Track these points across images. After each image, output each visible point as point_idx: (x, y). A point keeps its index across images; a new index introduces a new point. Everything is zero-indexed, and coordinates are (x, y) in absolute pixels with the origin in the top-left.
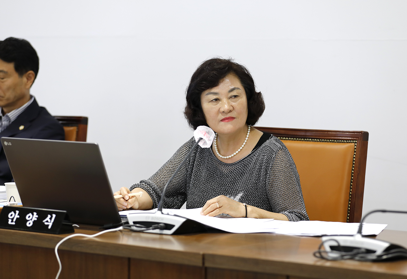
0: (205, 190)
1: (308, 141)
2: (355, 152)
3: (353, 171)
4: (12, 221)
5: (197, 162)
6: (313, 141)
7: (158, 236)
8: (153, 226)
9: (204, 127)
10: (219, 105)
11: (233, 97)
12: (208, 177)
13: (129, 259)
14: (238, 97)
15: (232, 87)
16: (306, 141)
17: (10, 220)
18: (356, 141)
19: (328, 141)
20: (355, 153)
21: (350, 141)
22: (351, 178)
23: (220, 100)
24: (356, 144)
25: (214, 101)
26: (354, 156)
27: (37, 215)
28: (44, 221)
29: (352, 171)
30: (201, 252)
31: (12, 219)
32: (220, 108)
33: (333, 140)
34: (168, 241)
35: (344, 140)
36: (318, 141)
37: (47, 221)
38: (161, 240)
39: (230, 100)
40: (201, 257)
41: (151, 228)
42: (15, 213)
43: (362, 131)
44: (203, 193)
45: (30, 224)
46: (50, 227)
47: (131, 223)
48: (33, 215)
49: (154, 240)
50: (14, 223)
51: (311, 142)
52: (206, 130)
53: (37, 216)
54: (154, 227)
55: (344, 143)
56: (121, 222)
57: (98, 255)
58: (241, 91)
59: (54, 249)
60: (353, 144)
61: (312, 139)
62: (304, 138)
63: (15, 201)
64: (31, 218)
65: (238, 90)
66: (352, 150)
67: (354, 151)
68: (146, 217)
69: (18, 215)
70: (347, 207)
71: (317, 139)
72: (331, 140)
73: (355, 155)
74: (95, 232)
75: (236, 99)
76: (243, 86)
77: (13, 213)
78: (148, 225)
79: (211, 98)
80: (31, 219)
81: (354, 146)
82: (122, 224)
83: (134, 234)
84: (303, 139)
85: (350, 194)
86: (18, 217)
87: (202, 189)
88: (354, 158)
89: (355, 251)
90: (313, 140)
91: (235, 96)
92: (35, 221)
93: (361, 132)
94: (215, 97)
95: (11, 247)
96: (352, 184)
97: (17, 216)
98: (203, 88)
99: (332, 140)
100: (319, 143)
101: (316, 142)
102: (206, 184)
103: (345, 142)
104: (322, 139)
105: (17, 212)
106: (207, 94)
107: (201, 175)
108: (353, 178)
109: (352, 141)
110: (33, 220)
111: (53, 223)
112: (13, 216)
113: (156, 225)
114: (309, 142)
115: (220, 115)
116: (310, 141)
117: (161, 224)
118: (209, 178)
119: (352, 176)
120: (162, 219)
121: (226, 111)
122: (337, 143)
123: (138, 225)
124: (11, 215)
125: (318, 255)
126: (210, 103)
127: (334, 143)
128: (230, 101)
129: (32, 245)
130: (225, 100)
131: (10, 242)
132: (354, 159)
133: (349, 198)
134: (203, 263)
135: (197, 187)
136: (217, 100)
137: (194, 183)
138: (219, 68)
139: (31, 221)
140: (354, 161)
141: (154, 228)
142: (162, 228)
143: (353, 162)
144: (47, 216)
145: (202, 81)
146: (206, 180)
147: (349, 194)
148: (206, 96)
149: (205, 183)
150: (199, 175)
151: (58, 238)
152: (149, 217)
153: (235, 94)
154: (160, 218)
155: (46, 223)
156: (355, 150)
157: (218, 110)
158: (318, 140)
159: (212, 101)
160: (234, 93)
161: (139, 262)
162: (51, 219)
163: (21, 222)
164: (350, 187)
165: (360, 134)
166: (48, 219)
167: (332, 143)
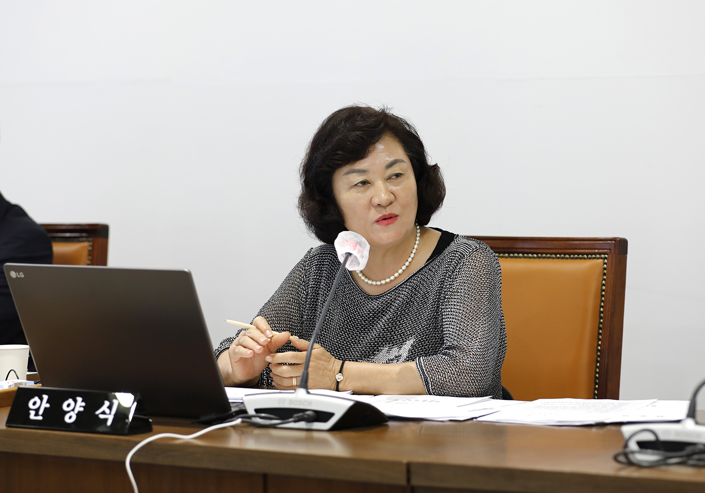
0: (342, 347)
1: (516, 257)
2: (605, 274)
3: (602, 309)
4: (37, 415)
5: (323, 296)
6: (526, 257)
7: (303, 434)
8: (295, 415)
9: (350, 233)
10: (370, 192)
11: (394, 177)
12: (344, 322)
13: (265, 476)
14: (402, 176)
15: (392, 159)
16: (512, 257)
17: (32, 413)
18: (606, 256)
19: (554, 256)
20: (605, 277)
21: (594, 256)
22: (598, 322)
23: (370, 183)
24: (606, 260)
25: (360, 185)
26: (604, 282)
27: (82, 401)
28: (97, 412)
29: (600, 309)
30: (405, 460)
31: (37, 410)
32: (372, 198)
33: (563, 255)
34: (324, 442)
35: (583, 254)
36: (534, 258)
37: (104, 413)
38: (309, 441)
39: (388, 182)
40: (404, 469)
41: (291, 420)
42: (41, 399)
43: (616, 238)
44: (338, 352)
45: (70, 417)
46: (109, 423)
47: (251, 412)
48: (75, 401)
49: (297, 441)
50: (40, 418)
51: (523, 259)
52: (356, 239)
53: (84, 404)
54: (297, 417)
55: (583, 260)
56: (231, 410)
57: (206, 471)
58: (406, 167)
59: (124, 463)
60: (601, 261)
61: (523, 253)
62: (509, 253)
63: (18, 378)
64: (73, 408)
65: (402, 164)
66: (599, 270)
67: (602, 274)
68: (280, 400)
69: (47, 402)
70: (594, 373)
71: (532, 253)
72: (558, 256)
73: (604, 280)
74: (193, 430)
75: (399, 179)
76: (408, 155)
77: (36, 399)
78: (284, 414)
79: (354, 181)
80: (73, 410)
81: (602, 264)
82: (232, 413)
83: (257, 431)
84: (507, 255)
85: (598, 350)
86: (48, 405)
87: (335, 344)
88: (604, 285)
89: (689, 450)
90: (526, 255)
91: (398, 175)
92: (79, 412)
93: (614, 239)
94: (361, 178)
95: (38, 460)
96: (601, 331)
97: (45, 405)
98: (339, 162)
99: (560, 255)
100: (537, 260)
101: (532, 260)
102: (342, 335)
103: (585, 258)
104: (542, 254)
105: (45, 397)
106: (348, 173)
107: (332, 319)
108: (602, 321)
109: (598, 256)
110: (76, 411)
111: (115, 415)
112: (38, 406)
113: (301, 414)
114: (518, 260)
115: (373, 211)
116: (520, 257)
117: (308, 413)
118: (348, 323)
119: (601, 318)
120: (310, 403)
121: (384, 203)
122: (569, 260)
123: (263, 415)
124: (34, 403)
125: (622, 458)
126: (353, 190)
127: (564, 260)
128: (388, 184)
129: (79, 456)
130: (380, 184)
131: (36, 452)
132: (604, 288)
133: (596, 357)
134: (409, 480)
135: (326, 342)
136: (364, 183)
137: (321, 335)
138: (367, 126)
139: (72, 413)
140: (604, 291)
141: (296, 419)
142: (310, 420)
143: (602, 292)
144: (103, 404)
145: (337, 150)
146: (342, 328)
147: (596, 350)
148: (344, 177)
149: (341, 333)
150: (328, 320)
151: (128, 441)
152: (284, 400)
153: (398, 172)
154: (305, 401)
155: (102, 416)
156: (605, 271)
157: (369, 201)
158: (535, 255)
159: (356, 185)
160: (396, 169)
161: (285, 480)
162: (110, 407)
163: (54, 416)
164: (598, 337)
165: (613, 243)
166: (105, 408)
167: (560, 260)
